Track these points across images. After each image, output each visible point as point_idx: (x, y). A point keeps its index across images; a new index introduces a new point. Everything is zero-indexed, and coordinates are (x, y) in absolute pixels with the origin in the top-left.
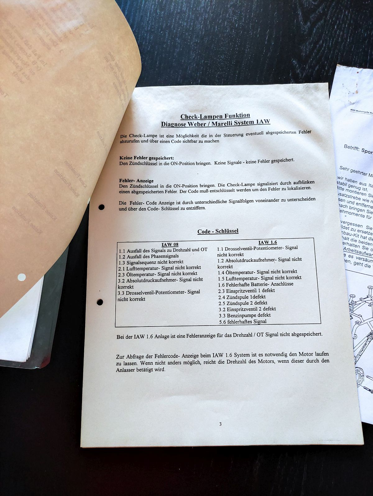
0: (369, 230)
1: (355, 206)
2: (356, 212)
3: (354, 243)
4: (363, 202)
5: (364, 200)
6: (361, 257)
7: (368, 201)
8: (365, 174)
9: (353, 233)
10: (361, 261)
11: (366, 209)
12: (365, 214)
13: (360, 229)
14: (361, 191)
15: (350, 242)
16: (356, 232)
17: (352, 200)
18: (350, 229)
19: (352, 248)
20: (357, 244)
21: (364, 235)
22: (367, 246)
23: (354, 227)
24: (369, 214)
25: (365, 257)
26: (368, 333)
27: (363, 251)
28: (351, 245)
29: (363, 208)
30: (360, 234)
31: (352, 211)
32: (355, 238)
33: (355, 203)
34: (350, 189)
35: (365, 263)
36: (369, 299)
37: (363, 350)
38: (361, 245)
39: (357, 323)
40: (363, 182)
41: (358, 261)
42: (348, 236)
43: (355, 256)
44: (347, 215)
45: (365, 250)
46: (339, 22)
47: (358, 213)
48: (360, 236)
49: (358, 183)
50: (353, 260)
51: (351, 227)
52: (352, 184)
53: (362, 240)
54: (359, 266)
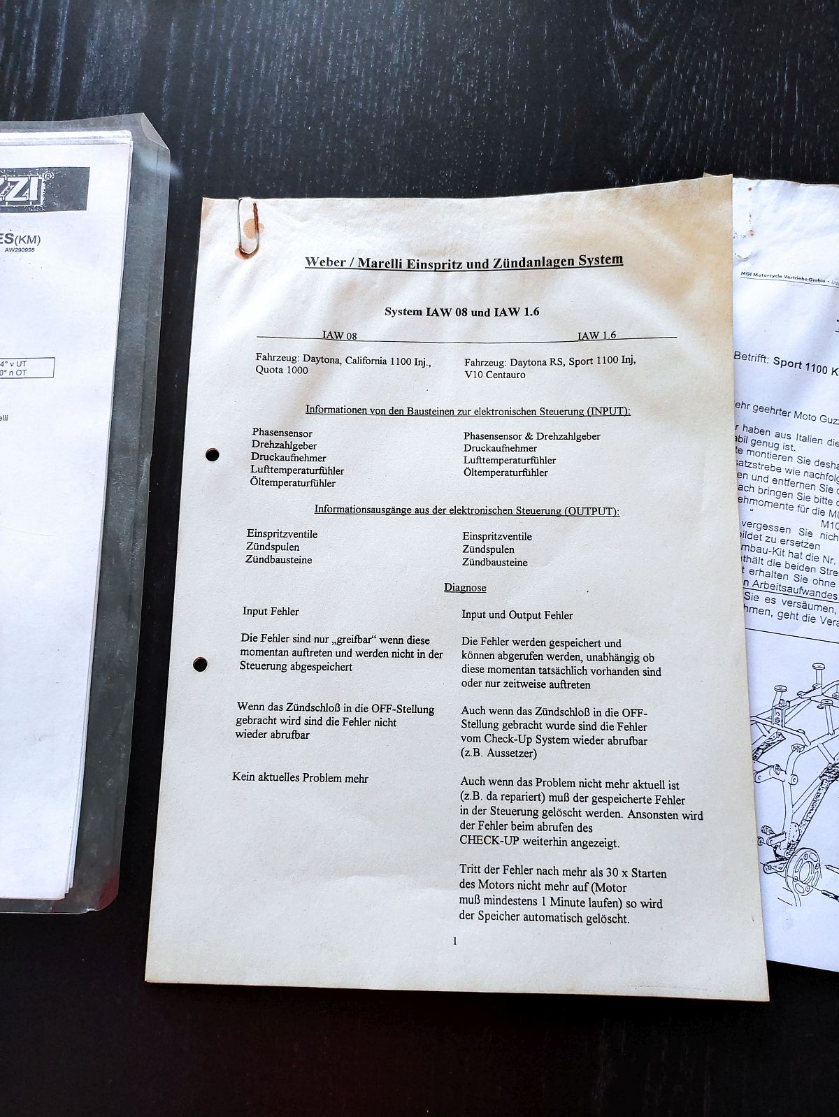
0: (805, 538)
1: (770, 485)
2: (773, 499)
3: (775, 569)
4: (788, 476)
5: (789, 471)
6: (793, 599)
7: (798, 473)
8: (785, 413)
9: (770, 546)
10: (794, 610)
11: (795, 490)
12: (794, 502)
13: (786, 536)
14: (782, 452)
15: (766, 568)
16: (778, 545)
17: (763, 473)
18: (764, 538)
19: (771, 581)
20: (782, 570)
21: (795, 549)
22: (804, 574)
23: (773, 534)
24: (801, 502)
25: (802, 600)
26: (821, 770)
27: (797, 585)
28: (768, 575)
29: (788, 489)
30: (787, 547)
31: (765, 497)
32: (777, 559)
33: (770, 480)
34: (757, 448)
35: (802, 612)
36: (818, 692)
37: (813, 808)
38: (791, 573)
39: (796, 748)
40: (784, 432)
41: (786, 609)
42: (762, 555)
43: (779, 598)
44: (755, 507)
45: (800, 584)
46: (701, 78)
47: (779, 501)
48: (786, 553)
49: (773, 434)
50: (775, 609)
51: (765, 533)
52: (758, 437)
53: (793, 561)
54: (790, 621)
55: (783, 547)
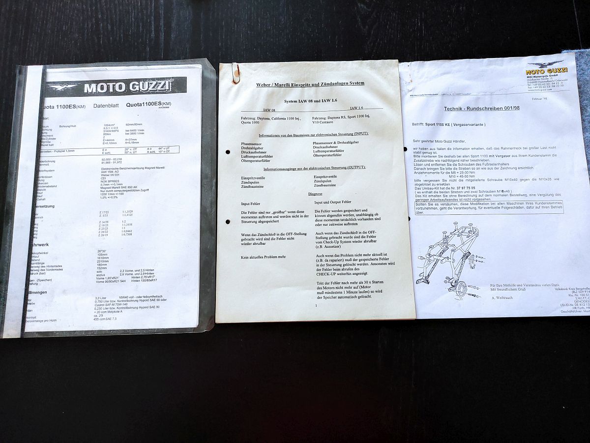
0: (444, 182)
1: (431, 167)
2: (432, 171)
3: (437, 194)
4: (436, 163)
5: (436, 161)
6: (444, 203)
7: (439, 161)
8: (432, 142)
9: (434, 187)
10: (445, 206)
11: (439, 167)
12: (439, 171)
13: (438, 183)
14: (433, 155)
15: (434, 194)
16: (436, 186)
17: (428, 163)
18: (431, 184)
19: (436, 198)
20: (439, 194)
21: (442, 187)
22: (446, 194)
23: (434, 183)
24: (442, 171)
25: (447, 203)
26: (462, 256)
27: (444, 198)
28: (435, 196)
29: (437, 167)
30: (439, 186)
31: (430, 171)
32: (437, 190)
33: (430, 165)
34: (424, 155)
35: (448, 207)
36: (457, 231)
37: (461, 269)
38: (442, 194)
39: (453, 251)
40: (433, 148)
41: (442, 206)
42: (432, 190)
43: (439, 203)
44: (427, 175)
45: (445, 198)
46: (390, 23)
47: (434, 171)
48: (439, 188)
49: (429, 149)
50: (439, 207)
51: (432, 183)
52: (425, 151)
53: (442, 190)
54: (444, 210)
55: (438, 186)
